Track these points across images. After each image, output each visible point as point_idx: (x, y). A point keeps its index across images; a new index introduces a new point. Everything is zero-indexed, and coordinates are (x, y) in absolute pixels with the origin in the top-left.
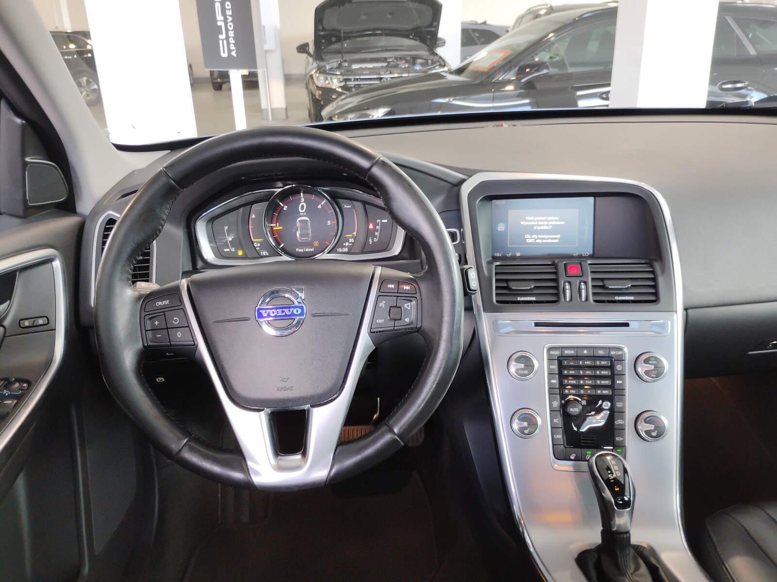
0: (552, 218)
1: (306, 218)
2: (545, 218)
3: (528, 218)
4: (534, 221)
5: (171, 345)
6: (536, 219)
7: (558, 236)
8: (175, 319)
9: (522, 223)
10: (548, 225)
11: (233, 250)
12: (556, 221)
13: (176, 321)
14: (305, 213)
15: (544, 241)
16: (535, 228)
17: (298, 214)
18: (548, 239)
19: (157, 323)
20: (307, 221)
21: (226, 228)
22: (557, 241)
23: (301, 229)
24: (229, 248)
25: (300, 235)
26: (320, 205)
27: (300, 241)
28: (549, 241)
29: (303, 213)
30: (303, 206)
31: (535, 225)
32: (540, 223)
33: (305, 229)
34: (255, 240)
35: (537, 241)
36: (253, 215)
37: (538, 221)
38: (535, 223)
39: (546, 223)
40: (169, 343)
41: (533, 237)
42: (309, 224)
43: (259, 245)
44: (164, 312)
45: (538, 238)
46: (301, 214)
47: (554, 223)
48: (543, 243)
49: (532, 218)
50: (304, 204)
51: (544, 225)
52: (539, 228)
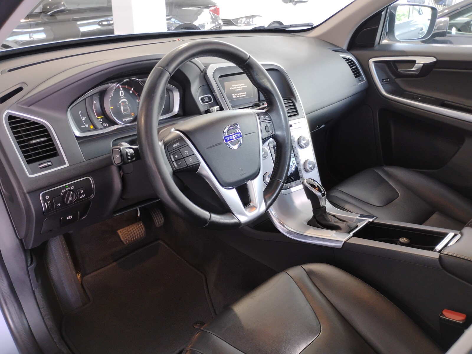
0: (242, 85)
1: (125, 100)
2: (239, 85)
3: (233, 86)
4: (235, 87)
5: (188, 166)
6: (236, 85)
7: (245, 93)
8: (186, 152)
9: (231, 88)
10: (241, 88)
11: (87, 126)
12: (244, 85)
13: (187, 153)
14: (124, 97)
15: (240, 96)
16: (236, 90)
17: (120, 98)
18: (241, 95)
19: (176, 156)
20: (126, 101)
21: (80, 112)
22: (245, 95)
23: (124, 107)
24: (84, 125)
25: (124, 110)
26: (131, 91)
27: (124, 114)
28: (242, 96)
29: (123, 96)
30: (122, 92)
31: (236, 89)
32: (238, 88)
33: (126, 106)
34: (98, 118)
35: (238, 97)
36: (95, 102)
37: (237, 86)
38: (236, 88)
39: (240, 87)
40: (187, 166)
41: (236, 95)
42: (127, 103)
43: (101, 120)
44: (179, 149)
45: (238, 95)
46: (122, 98)
47: (243, 87)
48: (240, 97)
49: (234, 86)
50: (123, 91)
51: (239, 88)
52: (238, 90)
